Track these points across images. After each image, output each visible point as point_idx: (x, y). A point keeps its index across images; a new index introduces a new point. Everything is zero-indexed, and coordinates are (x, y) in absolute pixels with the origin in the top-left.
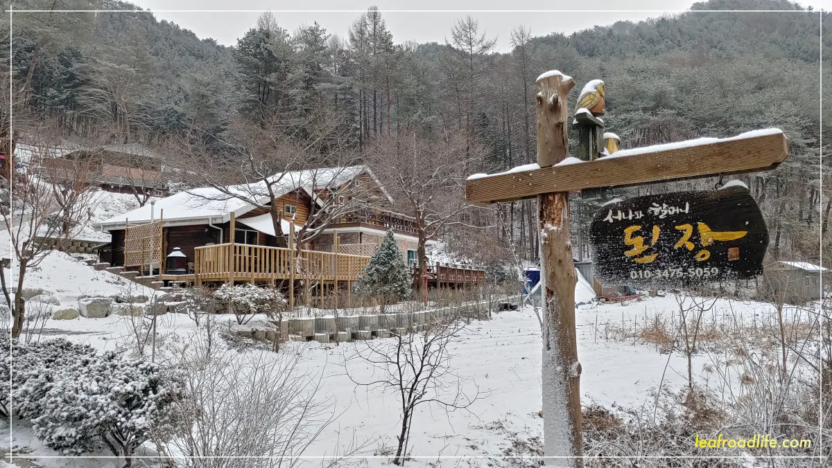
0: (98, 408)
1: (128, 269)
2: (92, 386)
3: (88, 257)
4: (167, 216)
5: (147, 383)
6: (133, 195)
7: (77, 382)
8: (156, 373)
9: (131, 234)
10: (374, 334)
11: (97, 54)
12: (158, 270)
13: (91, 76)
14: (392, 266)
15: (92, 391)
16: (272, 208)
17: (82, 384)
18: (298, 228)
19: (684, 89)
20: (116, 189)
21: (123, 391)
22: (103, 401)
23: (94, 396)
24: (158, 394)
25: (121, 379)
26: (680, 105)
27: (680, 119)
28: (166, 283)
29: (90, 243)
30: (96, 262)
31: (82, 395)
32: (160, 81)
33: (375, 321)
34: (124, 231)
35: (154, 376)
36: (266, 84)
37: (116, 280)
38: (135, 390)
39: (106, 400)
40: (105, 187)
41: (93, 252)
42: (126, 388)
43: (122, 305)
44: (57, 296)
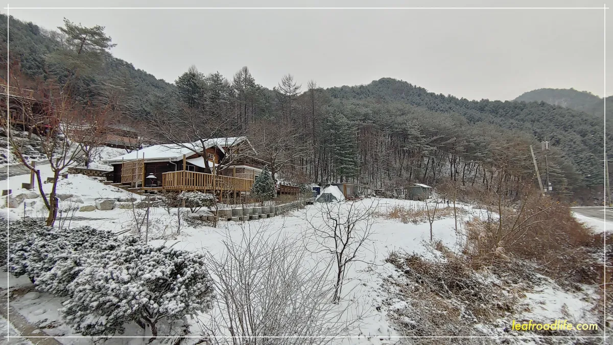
0: (130, 298)
1: (124, 184)
2: (122, 274)
3: (100, 178)
4: (146, 157)
5: (174, 267)
6: (124, 150)
7: (106, 270)
8: (180, 257)
9: (125, 166)
10: (260, 217)
11: (105, 81)
12: (141, 185)
13: (100, 91)
14: (267, 183)
15: (122, 280)
16: (205, 154)
17: (112, 273)
18: (216, 165)
19: (374, 112)
20: (114, 146)
21: (154, 278)
22: (135, 289)
23: (126, 286)
24: (186, 277)
25: (149, 266)
26: (374, 119)
27: (374, 124)
28: (146, 192)
29: (101, 172)
30: (104, 180)
31: (113, 285)
32: (137, 97)
33: (261, 211)
34: (121, 164)
35: (179, 260)
36: (193, 99)
37: (117, 190)
38: (163, 275)
39: (138, 288)
40: (109, 145)
41: (102, 176)
42: (156, 274)
43: (122, 203)
44: (82, 198)
